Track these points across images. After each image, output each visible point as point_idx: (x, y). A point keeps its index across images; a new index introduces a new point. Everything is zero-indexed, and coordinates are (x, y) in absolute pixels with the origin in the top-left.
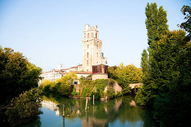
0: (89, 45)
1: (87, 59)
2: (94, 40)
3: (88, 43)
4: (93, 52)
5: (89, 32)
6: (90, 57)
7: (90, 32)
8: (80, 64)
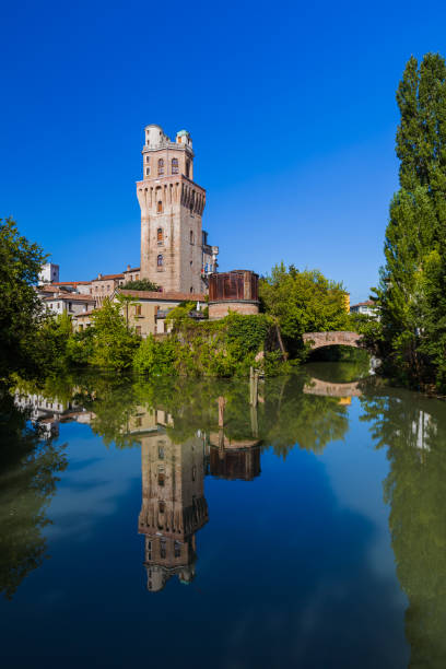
0: (163, 204)
1: (158, 250)
2: (180, 185)
3: (160, 195)
4: (177, 228)
5: (163, 155)
6: (166, 242)
7: (167, 156)
8: (132, 268)
